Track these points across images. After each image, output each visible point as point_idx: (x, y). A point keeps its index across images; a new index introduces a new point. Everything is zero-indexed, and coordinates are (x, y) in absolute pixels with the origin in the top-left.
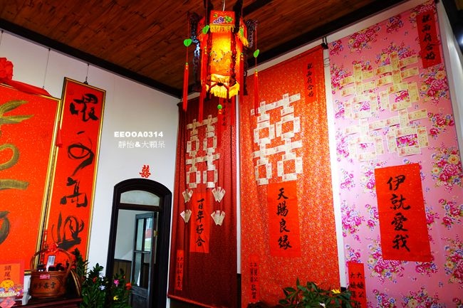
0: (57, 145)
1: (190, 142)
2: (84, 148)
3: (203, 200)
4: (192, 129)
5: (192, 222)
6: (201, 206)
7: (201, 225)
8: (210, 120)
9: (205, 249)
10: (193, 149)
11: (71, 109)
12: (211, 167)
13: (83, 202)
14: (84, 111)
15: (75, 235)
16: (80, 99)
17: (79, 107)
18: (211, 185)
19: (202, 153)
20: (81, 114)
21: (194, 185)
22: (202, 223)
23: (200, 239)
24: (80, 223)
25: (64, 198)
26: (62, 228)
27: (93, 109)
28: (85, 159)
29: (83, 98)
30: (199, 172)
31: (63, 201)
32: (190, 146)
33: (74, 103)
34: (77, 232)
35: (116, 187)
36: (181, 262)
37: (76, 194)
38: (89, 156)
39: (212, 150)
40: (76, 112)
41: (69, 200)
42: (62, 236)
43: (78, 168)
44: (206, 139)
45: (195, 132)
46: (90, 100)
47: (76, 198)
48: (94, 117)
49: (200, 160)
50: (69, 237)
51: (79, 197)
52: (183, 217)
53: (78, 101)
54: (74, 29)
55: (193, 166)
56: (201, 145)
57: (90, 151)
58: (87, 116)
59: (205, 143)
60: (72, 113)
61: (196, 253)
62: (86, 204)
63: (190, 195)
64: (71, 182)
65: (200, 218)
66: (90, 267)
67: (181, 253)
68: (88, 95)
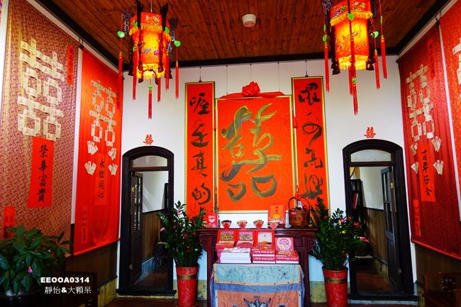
0: (294, 127)
1: (410, 96)
2: (313, 125)
3: (426, 151)
4: (409, 83)
5: (420, 173)
6: (425, 158)
7: (427, 176)
8: (422, 70)
9: (432, 198)
10: (413, 103)
11: (300, 99)
12: (428, 118)
13: (320, 164)
14: (308, 98)
15: (318, 188)
16: (305, 89)
17: (305, 96)
18: (430, 135)
19: (419, 106)
20: (307, 101)
21: (417, 138)
22: (428, 174)
23: (428, 189)
24: (320, 180)
25: (306, 163)
26: (308, 183)
27: (315, 94)
28: (315, 133)
29: (307, 88)
30: (420, 124)
31: (306, 165)
32: (411, 100)
33: (301, 94)
34: (319, 186)
35: (344, 150)
36: (417, 211)
37: (314, 159)
38: (318, 130)
39: (427, 100)
40: (304, 100)
41: (309, 164)
42: (309, 189)
43: (311, 141)
44: (421, 90)
45: (412, 85)
46: (311, 88)
47: (314, 162)
48: (318, 100)
49: (419, 112)
50: (314, 190)
51: (316, 160)
52: (414, 169)
53: (303, 92)
54: (285, 44)
55: (415, 120)
56: (418, 97)
57: (318, 126)
58: (312, 101)
59: (421, 95)
60: (301, 102)
61: (427, 202)
62: (322, 165)
63: (416, 148)
64: (309, 151)
65: (425, 169)
66: (332, 210)
67: (416, 202)
68: (310, 84)
